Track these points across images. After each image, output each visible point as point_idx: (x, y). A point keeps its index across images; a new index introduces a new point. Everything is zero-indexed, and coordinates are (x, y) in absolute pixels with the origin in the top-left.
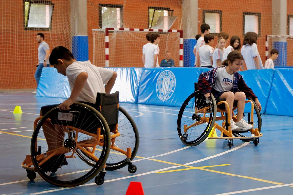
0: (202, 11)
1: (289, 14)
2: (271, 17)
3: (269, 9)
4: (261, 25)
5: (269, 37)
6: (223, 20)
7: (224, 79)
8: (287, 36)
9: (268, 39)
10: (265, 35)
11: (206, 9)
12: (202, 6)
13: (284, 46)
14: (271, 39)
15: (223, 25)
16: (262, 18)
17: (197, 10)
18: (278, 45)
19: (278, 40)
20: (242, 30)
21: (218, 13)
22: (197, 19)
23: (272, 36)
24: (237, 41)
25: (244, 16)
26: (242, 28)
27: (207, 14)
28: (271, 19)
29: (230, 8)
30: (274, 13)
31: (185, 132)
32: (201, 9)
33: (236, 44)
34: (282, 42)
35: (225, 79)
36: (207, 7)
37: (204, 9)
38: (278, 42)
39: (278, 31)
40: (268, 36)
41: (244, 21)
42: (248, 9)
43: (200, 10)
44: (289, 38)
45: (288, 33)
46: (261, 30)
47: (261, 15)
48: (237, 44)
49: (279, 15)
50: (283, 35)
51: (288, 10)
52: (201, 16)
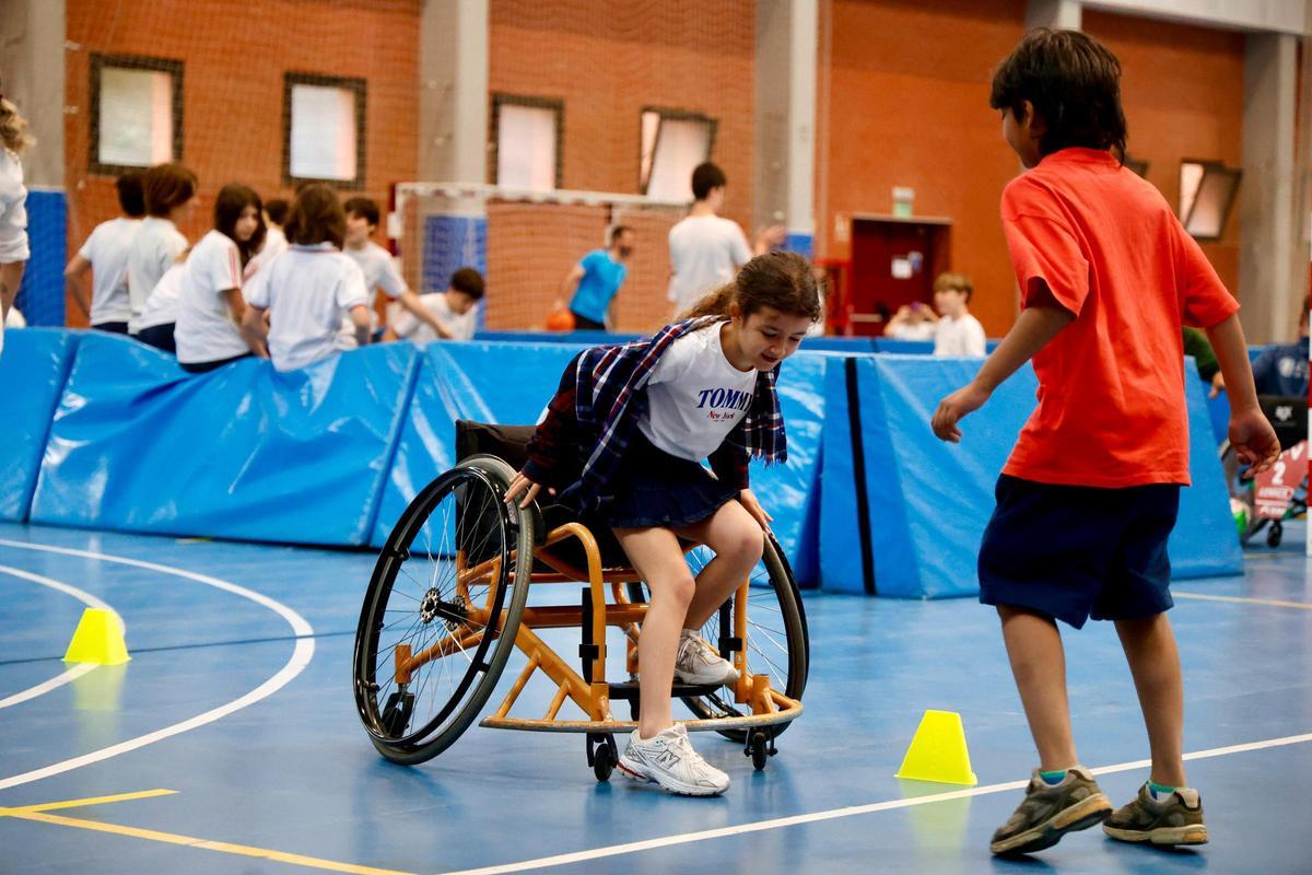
0: (86, 58)
1: (497, 87)
2: (416, 100)
3: (407, 63)
4: (371, 135)
5: (405, 191)
6: (188, 104)
7: (706, 392)
8: (490, 190)
9: (400, 200)
10: (385, 185)
11: (105, 51)
12: (85, 32)
13: (471, 235)
14: (414, 202)
15: (189, 131)
16: (373, 102)
17: (61, 52)
18: (443, 229)
19: (446, 206)
20: (278, 158)
21: (163, 70)
22: (60, 98)
23: (422, 188)
24: (251, 210)
25: (288, 94)
26: (277, 144)
27: (109, 76)
28: (415, 110)
29: (224, 51)
30: (430, 81)
31: (400, 685)
32: (82, 51)
33: (247, 224)
34: (464, 221)
35: (710, 396)
36: (109, 40)
37: (97, 48)
38: (445, 219)
39: (444, 166)
40: (401, 187)
41: (287, 116)
42: (306, 59)
43: (74, 52)
44: (496, 201)
45: (493, 177)
46: (370, 159)
47: (372, 90)
48: (249, 227)
49: (450, 91)
50: (467, 186)
51: (493, 68)
52: (83, 83)
